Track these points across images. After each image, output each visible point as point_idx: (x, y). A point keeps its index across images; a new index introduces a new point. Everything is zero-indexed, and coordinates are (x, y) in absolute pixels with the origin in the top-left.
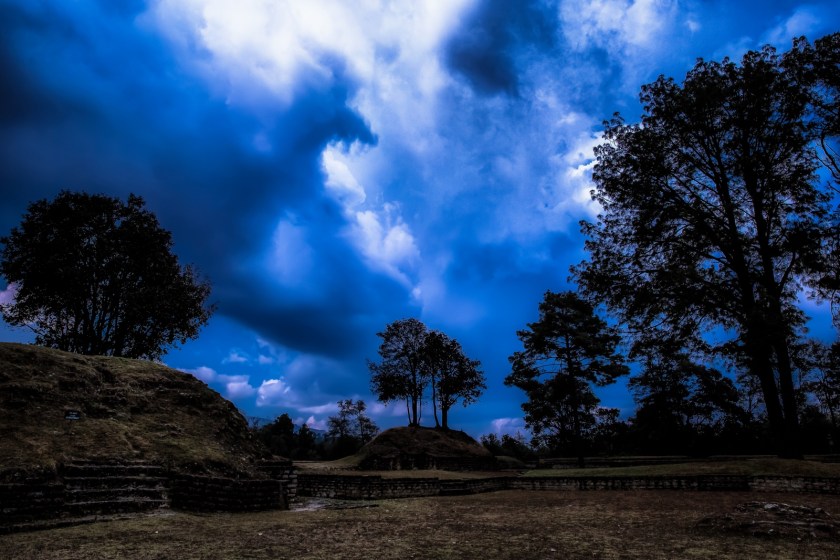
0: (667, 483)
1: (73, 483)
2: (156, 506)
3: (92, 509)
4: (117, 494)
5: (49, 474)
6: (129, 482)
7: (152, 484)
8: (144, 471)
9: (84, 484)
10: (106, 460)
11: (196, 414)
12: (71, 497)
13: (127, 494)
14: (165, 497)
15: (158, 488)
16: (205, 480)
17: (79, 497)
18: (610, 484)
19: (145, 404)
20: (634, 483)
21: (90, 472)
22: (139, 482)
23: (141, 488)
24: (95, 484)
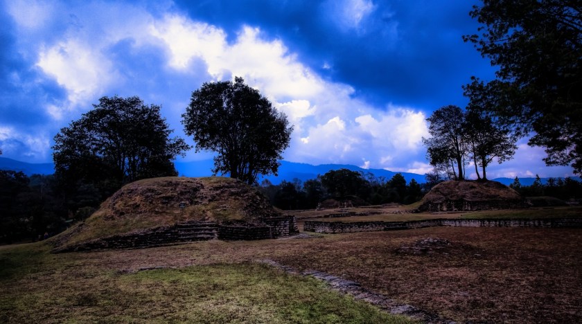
0: (532, 223)
1: (181, 230)
2: (212, 238)
3: (189, 239)
4: (197, 234)
5: (172, 228)
6: (201, 230)
7: (211, 230)
8: (208, 225)
9: (185, 230)
10: (193, 222)
11: (238, 199)
12: (180, 236)
13: (200, 234)
14: (216, 235)
15: (214, 231)
16: (233, 228)
17: (183, 235)
18: (498, 223)
19: (215, 197)
20: (512, 222)
21: (187, 227)
22: (206, 230)
23: (207, 232)
24: (189, 231)
